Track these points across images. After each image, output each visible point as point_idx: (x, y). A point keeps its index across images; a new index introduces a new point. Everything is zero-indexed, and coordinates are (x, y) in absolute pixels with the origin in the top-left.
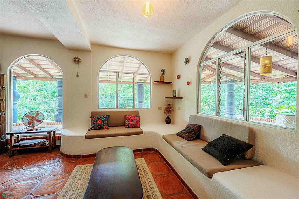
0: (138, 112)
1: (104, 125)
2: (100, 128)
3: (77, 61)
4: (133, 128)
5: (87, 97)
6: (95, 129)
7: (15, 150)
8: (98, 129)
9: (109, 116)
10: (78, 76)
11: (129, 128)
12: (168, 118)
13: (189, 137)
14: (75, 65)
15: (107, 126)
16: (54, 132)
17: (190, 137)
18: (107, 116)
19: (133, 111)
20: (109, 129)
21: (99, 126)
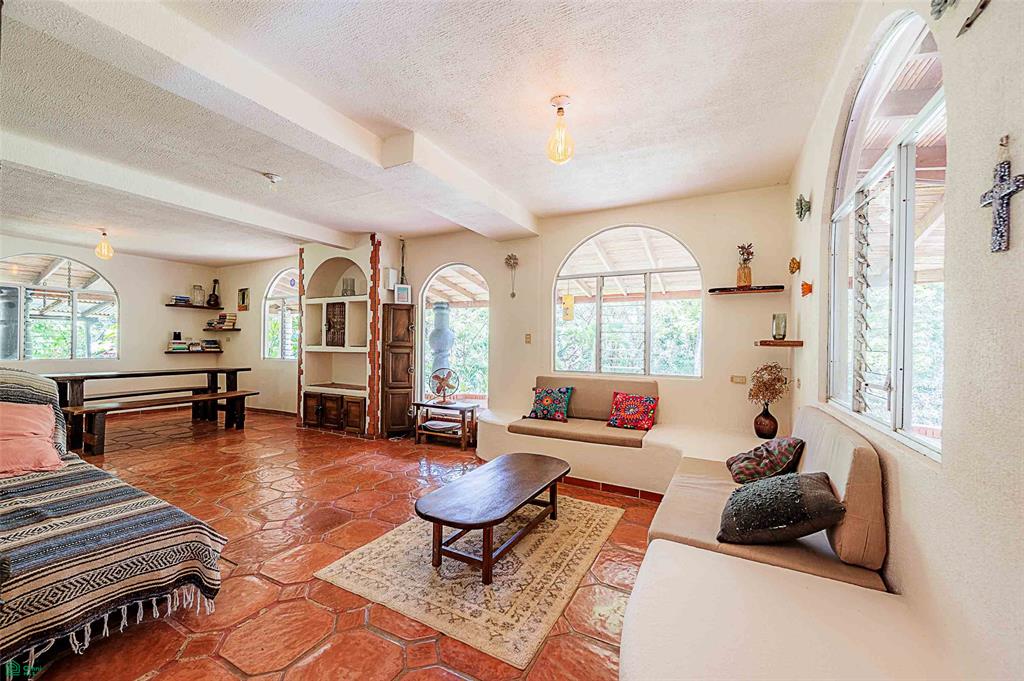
0: (655, 385)
1: (557, 412)
2: (547, 416)
3: (512, 262)
4: (627, 428)
5: (529, 342)
6: (536, 417)
7: (423, 434)
8: (543, 418)
9: (572, 389)
10: (513, 295)
11: (615, 426)
12: (766, 414)
13: (742, 472)
14: (509, 272)
15: (562, 414)
16: (472, 411)
17: (747, 472)
18: (568, 389)
19: (641, 383)
20: (565, 421)
21: (545, 412)
